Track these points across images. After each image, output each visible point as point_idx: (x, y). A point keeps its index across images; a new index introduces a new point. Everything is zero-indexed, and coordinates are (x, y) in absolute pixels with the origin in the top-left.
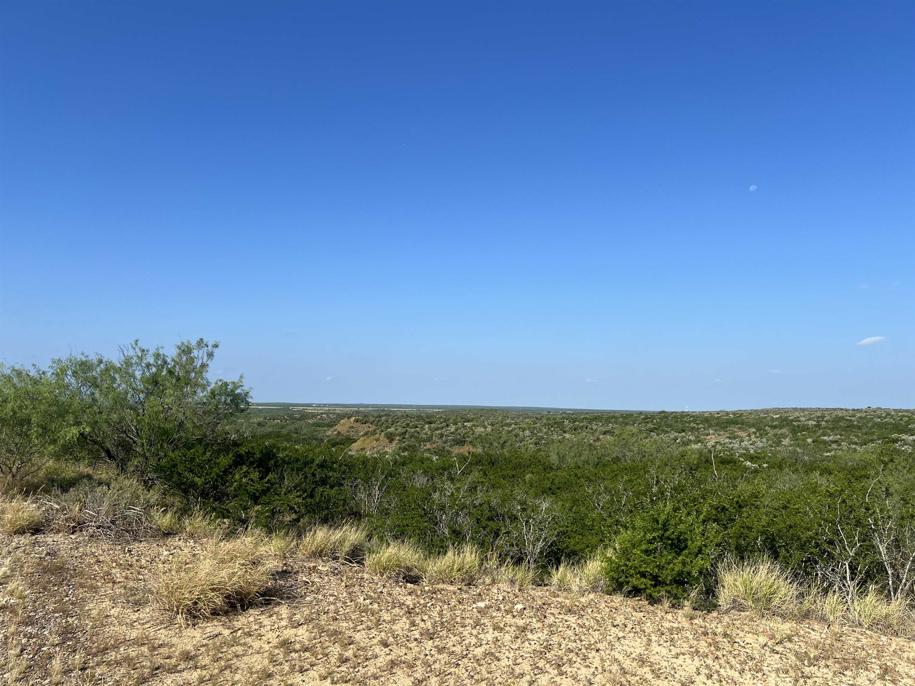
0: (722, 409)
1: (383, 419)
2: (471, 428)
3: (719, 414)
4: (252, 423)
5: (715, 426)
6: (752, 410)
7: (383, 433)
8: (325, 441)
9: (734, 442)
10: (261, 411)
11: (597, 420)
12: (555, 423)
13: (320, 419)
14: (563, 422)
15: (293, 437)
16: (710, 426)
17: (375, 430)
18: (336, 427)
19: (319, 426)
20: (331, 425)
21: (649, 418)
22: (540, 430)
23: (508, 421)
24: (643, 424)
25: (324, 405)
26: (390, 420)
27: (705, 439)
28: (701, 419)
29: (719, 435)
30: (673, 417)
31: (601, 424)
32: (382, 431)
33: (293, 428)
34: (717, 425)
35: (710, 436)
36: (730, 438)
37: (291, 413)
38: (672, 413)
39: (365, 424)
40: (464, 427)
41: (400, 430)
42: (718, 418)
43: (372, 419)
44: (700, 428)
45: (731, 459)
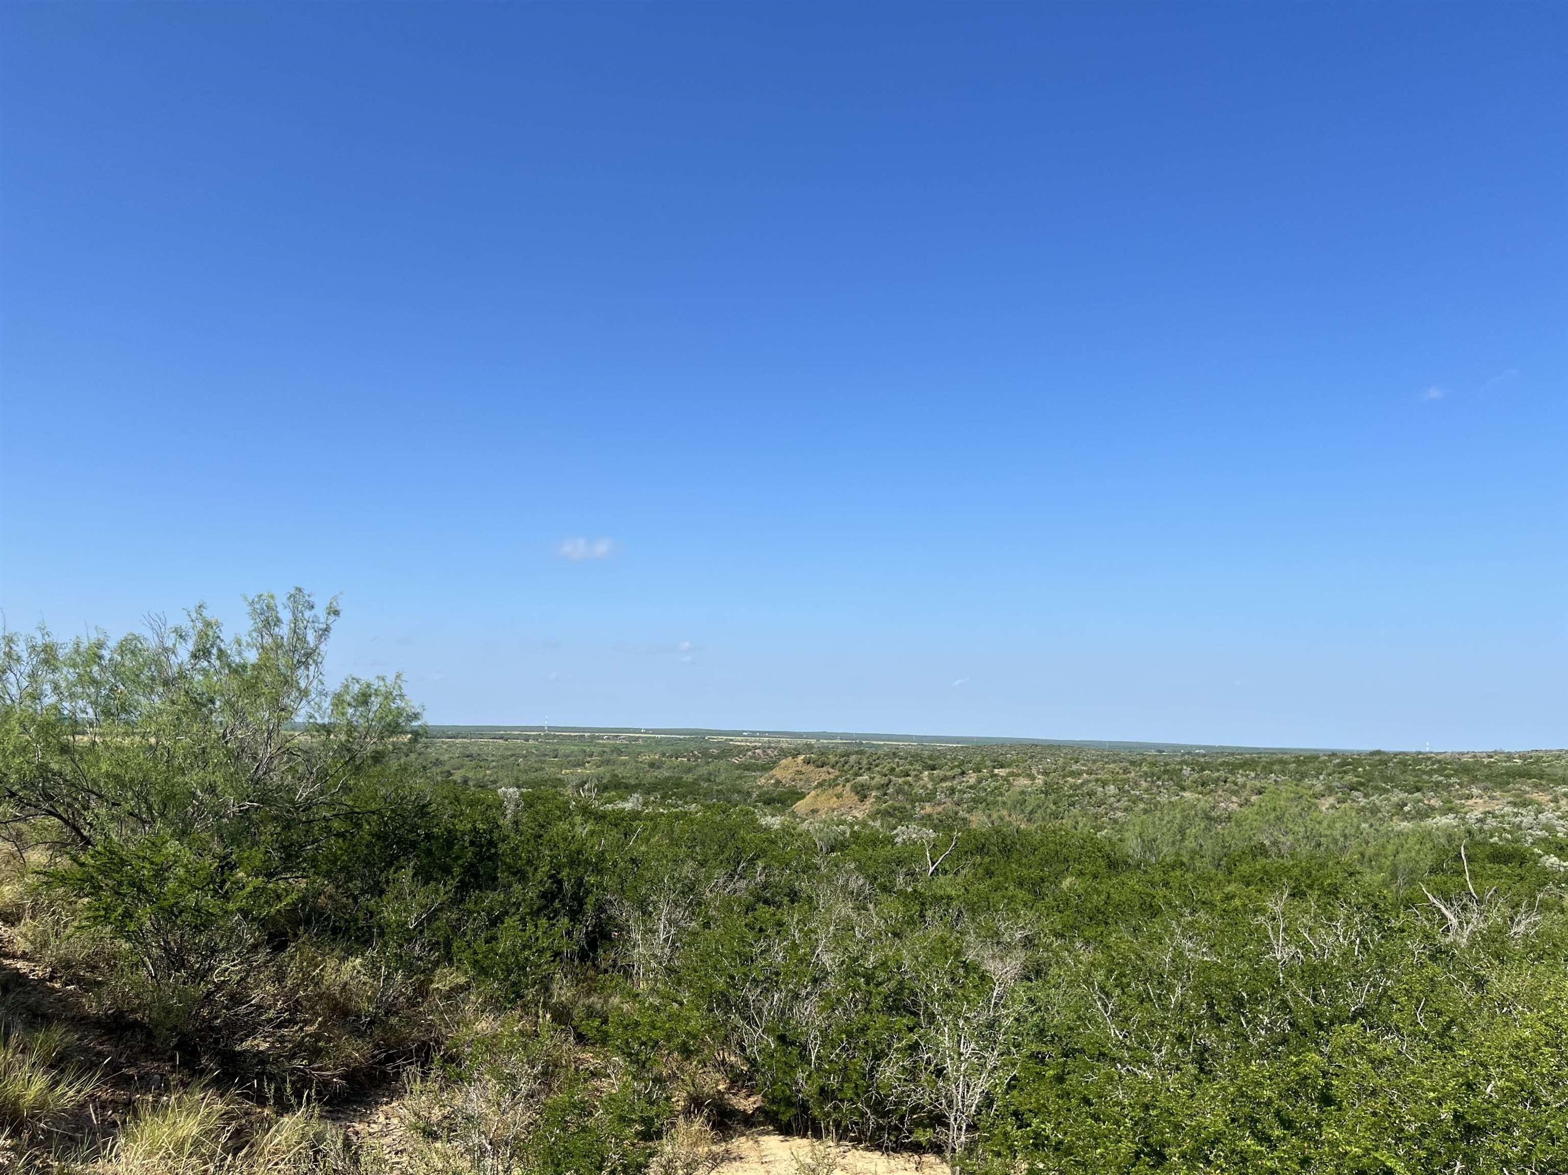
0: (1498, 749)
1: (853, 758)
2: (1005, 779)
3: (1492, 757)
4: (641, 762)
5: (1483, 781)
6: (1561, 751)
7: (848, 785)
8: (754, 796)
9: (1524, 813)
10: (658, 742)
11: (1246, 768)
12: (1166, 772)
13: (751, 758)
14: (1181, 770)
15: (703, 788)
16: (1474, 780)
17: (835, 779)
18: (773, 772)
19: (748, 770)
20: (765, 768)
21: (1350, 764)
22: (1136, 784)
23: (1074, 767)
24: (1336, 775)
25: (762, 734)
26: (865, 762)
27: (1463, 806)
28: (1456, 767)
29: (1492, 798)
30: (1398, 762)
31: (1253, 774)
32: (847, 780)
33: (705, 772)
34: (1488, 778)
35: (1474, 800)
36: (1515, 804)
37: (706, 746)
38: (1396, 755)
39: (822, 767)
40: (994, 776)
41: (878, 780)
42: (1489, 766)
43: (834, 759)
44: (1452, 785)
45: (1516, 850)
